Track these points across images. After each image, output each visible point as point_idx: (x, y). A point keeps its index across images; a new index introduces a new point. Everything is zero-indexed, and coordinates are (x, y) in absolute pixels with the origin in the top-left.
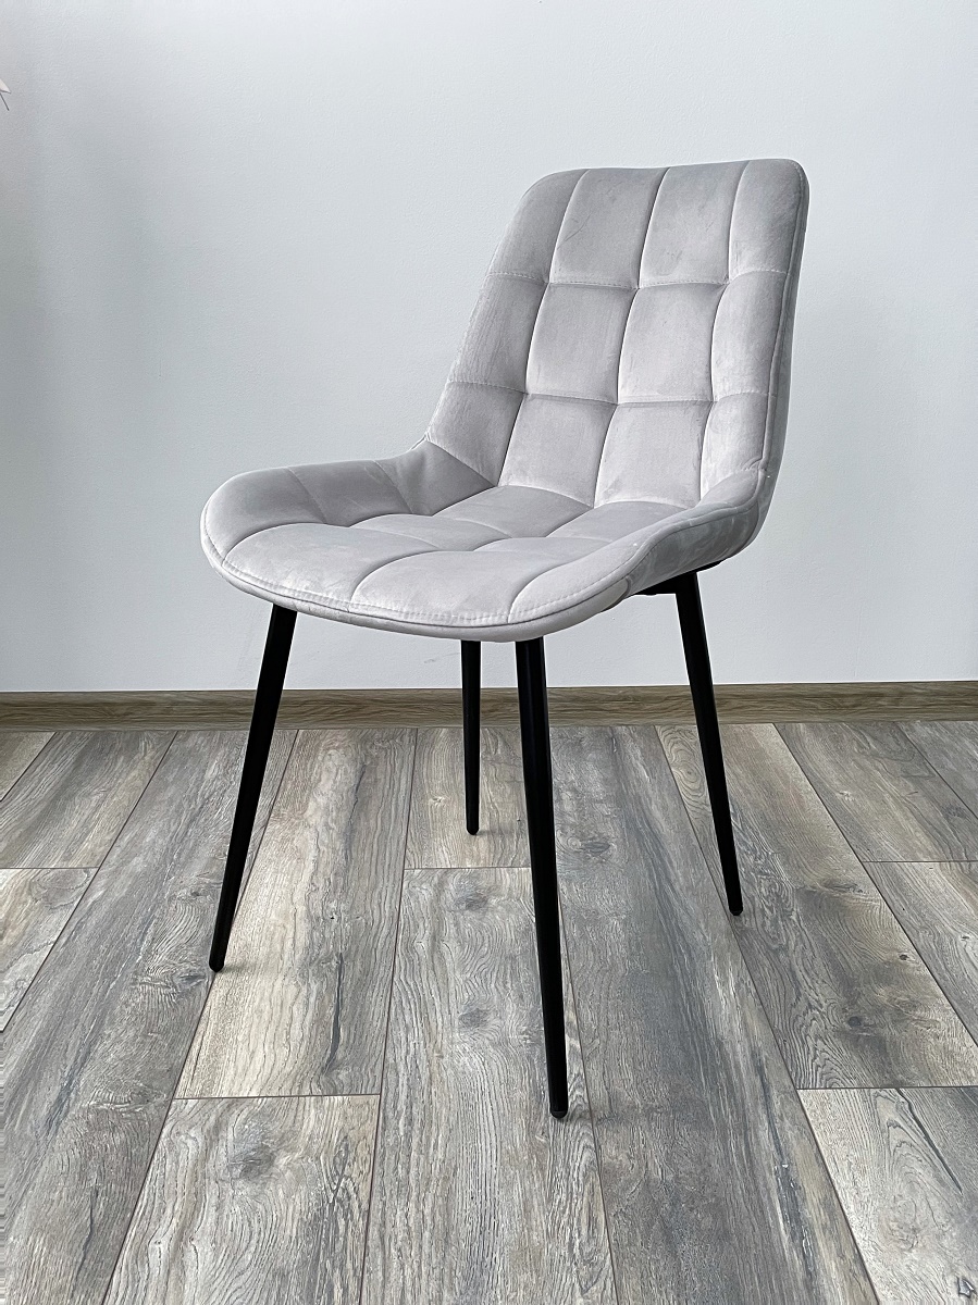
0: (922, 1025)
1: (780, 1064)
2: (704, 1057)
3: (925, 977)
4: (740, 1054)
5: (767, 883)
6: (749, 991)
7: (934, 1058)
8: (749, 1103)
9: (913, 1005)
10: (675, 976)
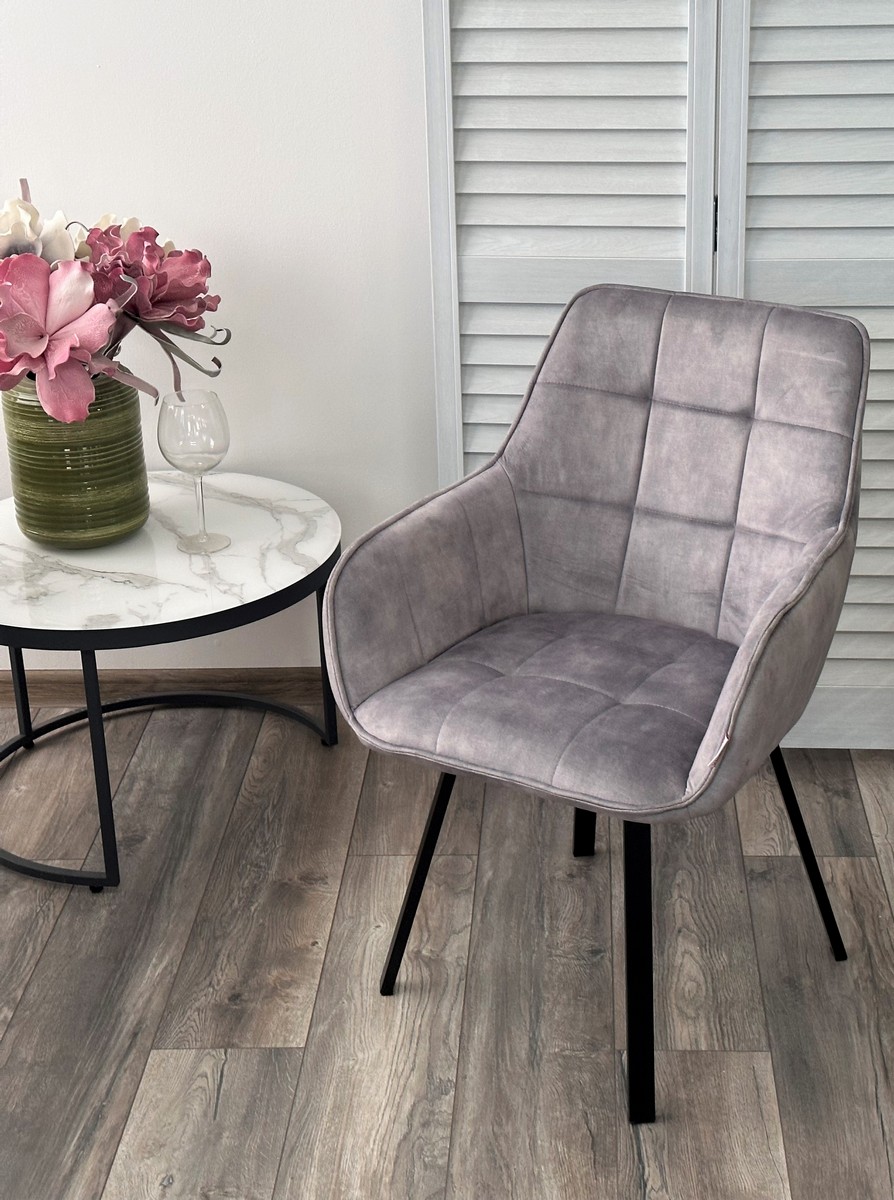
0: (283, 1000)
1: (153, 1031)
2: (100, 1025)
3: (316, 962)
4: (128, 1023)
5: (253, 875)
6: (171, 972)
7: (272, 1026)
8: (111, 1058)
9: (289, 984)
10: (122, 960)
